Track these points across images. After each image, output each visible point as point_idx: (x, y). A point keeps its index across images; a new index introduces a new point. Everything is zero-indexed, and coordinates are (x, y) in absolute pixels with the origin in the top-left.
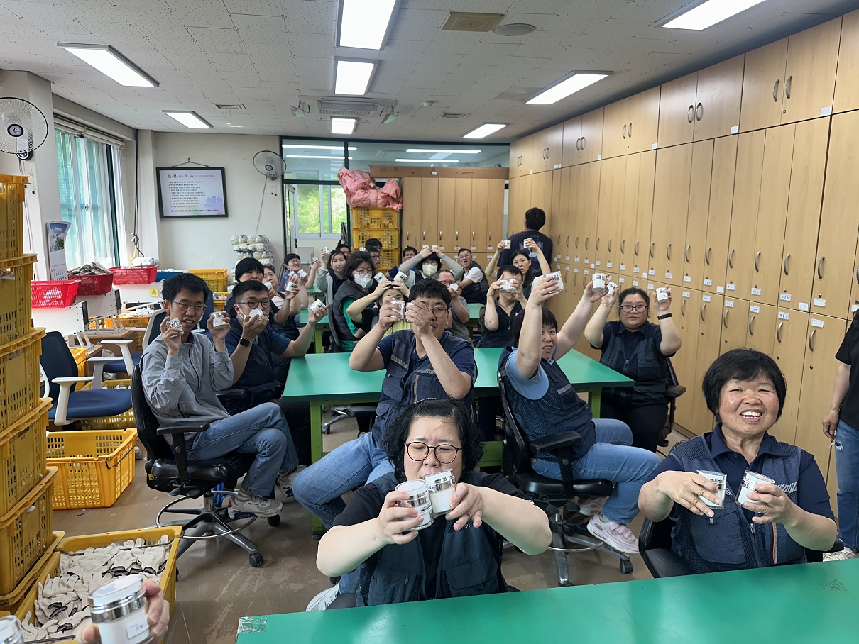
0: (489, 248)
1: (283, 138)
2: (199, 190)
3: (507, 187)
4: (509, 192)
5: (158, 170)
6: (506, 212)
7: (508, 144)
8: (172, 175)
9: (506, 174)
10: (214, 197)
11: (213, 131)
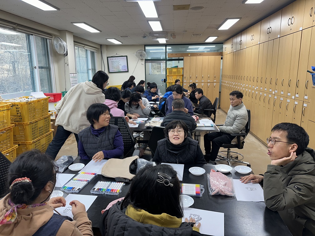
0: (214, 81)
1: (145, 46)
2: (120, 63)
3: (222, 58)
4: (223, 61)
5: (108, 57)
6: (221, 68)
7: (223, 43)
8: (112, 59)
9: (221, 54)
10: (124, 66)
11: (123, 44)
